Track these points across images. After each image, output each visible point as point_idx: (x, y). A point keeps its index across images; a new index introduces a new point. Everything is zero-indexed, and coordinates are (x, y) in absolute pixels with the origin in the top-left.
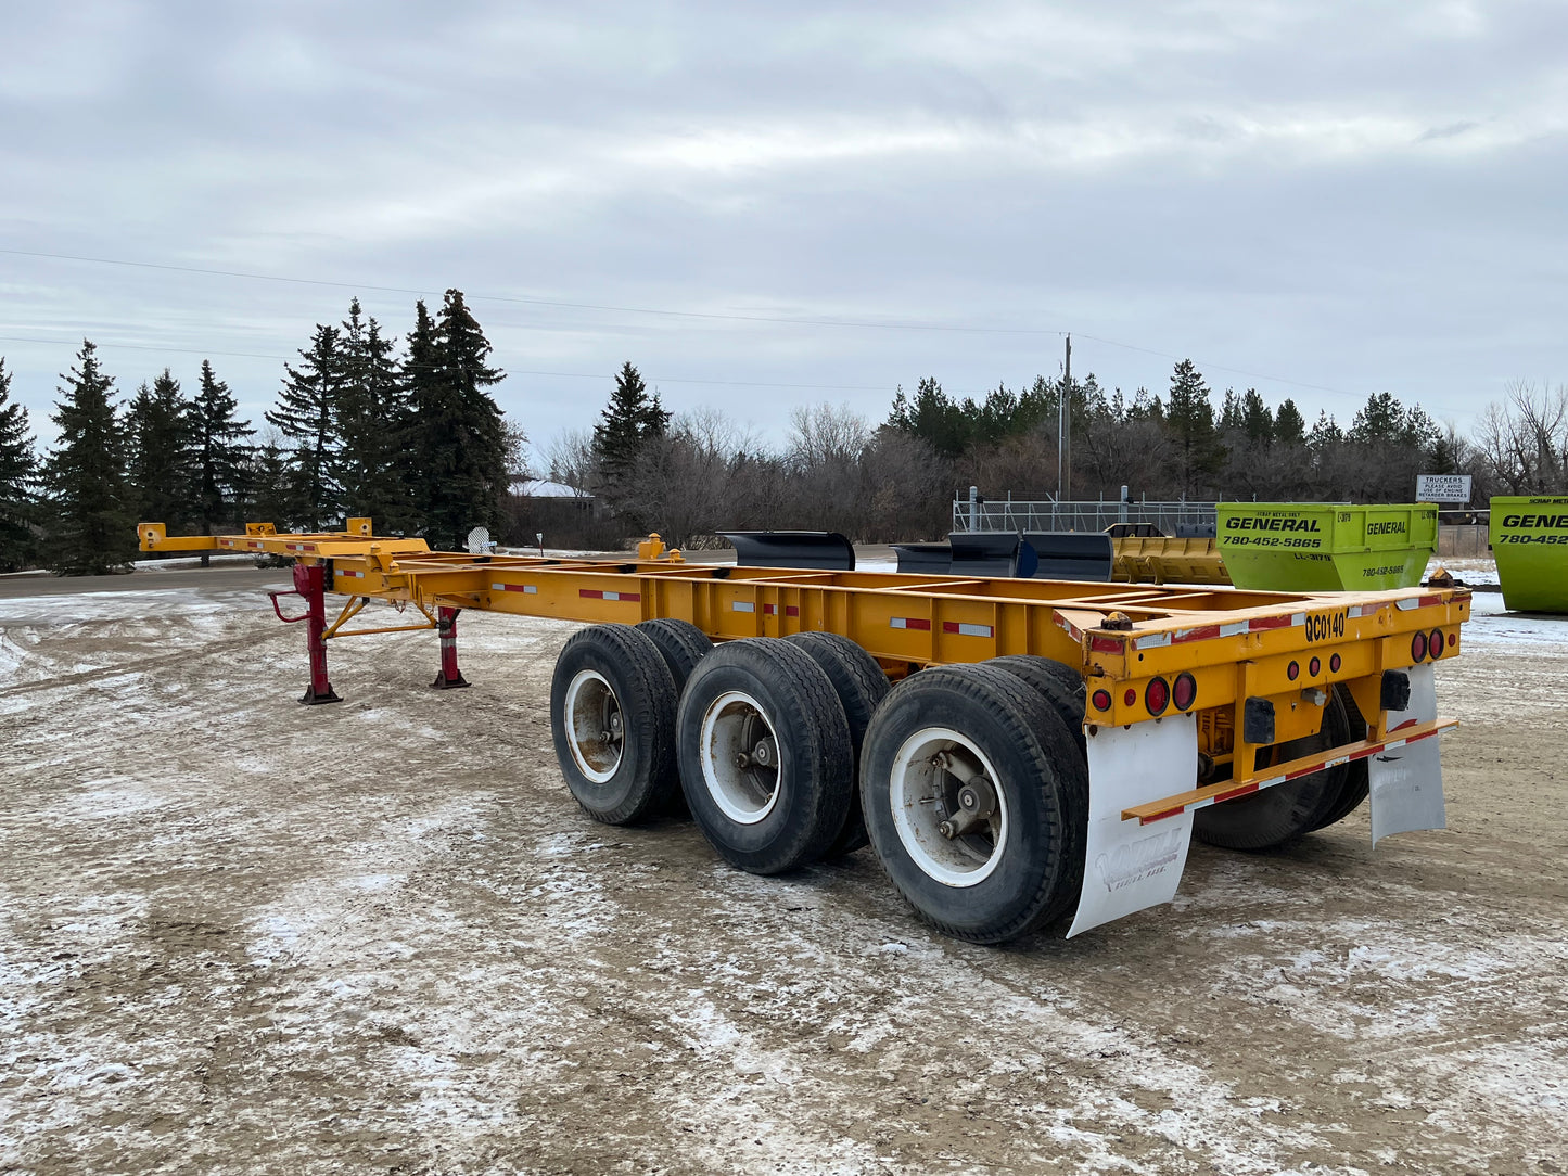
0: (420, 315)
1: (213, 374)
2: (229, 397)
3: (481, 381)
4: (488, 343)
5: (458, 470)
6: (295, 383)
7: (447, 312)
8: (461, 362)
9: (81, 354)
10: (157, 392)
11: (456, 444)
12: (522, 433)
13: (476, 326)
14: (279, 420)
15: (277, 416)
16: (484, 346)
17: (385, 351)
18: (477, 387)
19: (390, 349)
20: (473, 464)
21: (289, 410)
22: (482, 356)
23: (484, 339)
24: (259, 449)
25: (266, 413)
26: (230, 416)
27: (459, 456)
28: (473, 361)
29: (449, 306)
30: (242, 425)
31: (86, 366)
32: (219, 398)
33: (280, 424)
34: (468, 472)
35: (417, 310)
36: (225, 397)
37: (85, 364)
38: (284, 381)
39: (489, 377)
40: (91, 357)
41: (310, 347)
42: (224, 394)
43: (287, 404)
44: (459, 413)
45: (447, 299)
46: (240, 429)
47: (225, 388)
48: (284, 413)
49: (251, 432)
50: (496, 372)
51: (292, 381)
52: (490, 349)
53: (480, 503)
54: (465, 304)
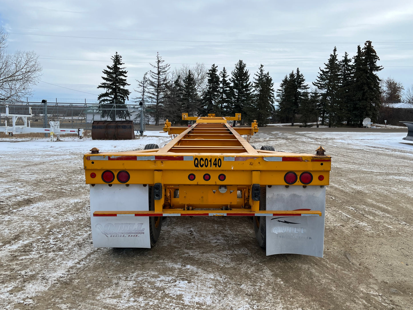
0: (358, 50)
1: (299, 72)
2: (303, 78)
3: (374, 70)
4: (378, 57)
5: (363, 99)
6: (322, 73)
7: (365, 48)
8: (368, 64)
9: (260, 68)
10: (290, 77)
11: (363, 91)
12: (402, 87)
13: (375, 52)
14: (316, 84)
15: (316, 83)
16: (377, 58)
17: (349, 62)
18: (373, 72)
19: (351, 61)
20: (368, 97)
21: (319, 81)
22: (375, 62)
23: (377, 56)
24: (310, 93)
25: (313, 83)
26: (303, 84)
27: (364, 94)
28: (373, 64)
29: (366, 47)
30: (306, 86)
31: (261, 71)
32: (300, 79)
33: (316, 85)
34: (366, 100)
35: (357, 48)
36: (302, 78)
37: (260, 71)
38: (319, 73)
39: (377, 69)
40: (262, 69)
41: (327, 62)
42: (302, 77)
43: (319, 80)
44: (365, 81)
45: (366, 44)
46: (305, 87)
47: (302, 76)
48: (318, 82)
49: (308, 88)
50: (380, 67)
51: (321, 73)
52: (379, 59)
53: (369, 110)
54: (372, 45)
